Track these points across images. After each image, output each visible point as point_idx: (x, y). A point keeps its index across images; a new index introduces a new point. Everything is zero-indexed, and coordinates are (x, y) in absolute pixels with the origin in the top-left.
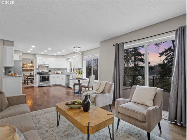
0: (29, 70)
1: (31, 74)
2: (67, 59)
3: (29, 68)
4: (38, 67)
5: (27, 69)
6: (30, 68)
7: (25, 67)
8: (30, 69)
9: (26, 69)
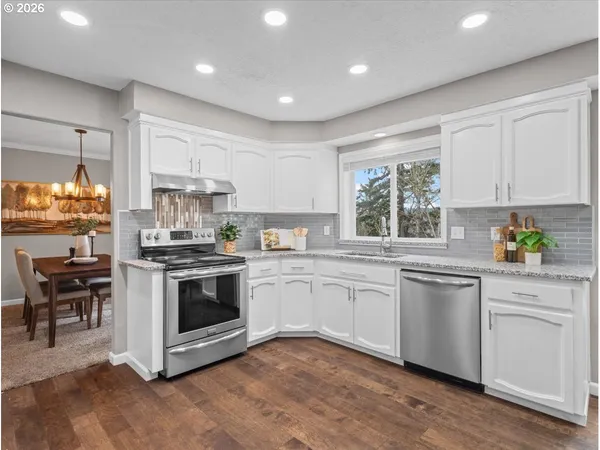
0: (60, 223)
1: (72, 251)
2: (340, 149)
3: (53, 214)
4: (146, 203)
5: (42, 216)
6: (62, 211)
7: (29, 209)
8: (62, 217)
9: (38, 221)
